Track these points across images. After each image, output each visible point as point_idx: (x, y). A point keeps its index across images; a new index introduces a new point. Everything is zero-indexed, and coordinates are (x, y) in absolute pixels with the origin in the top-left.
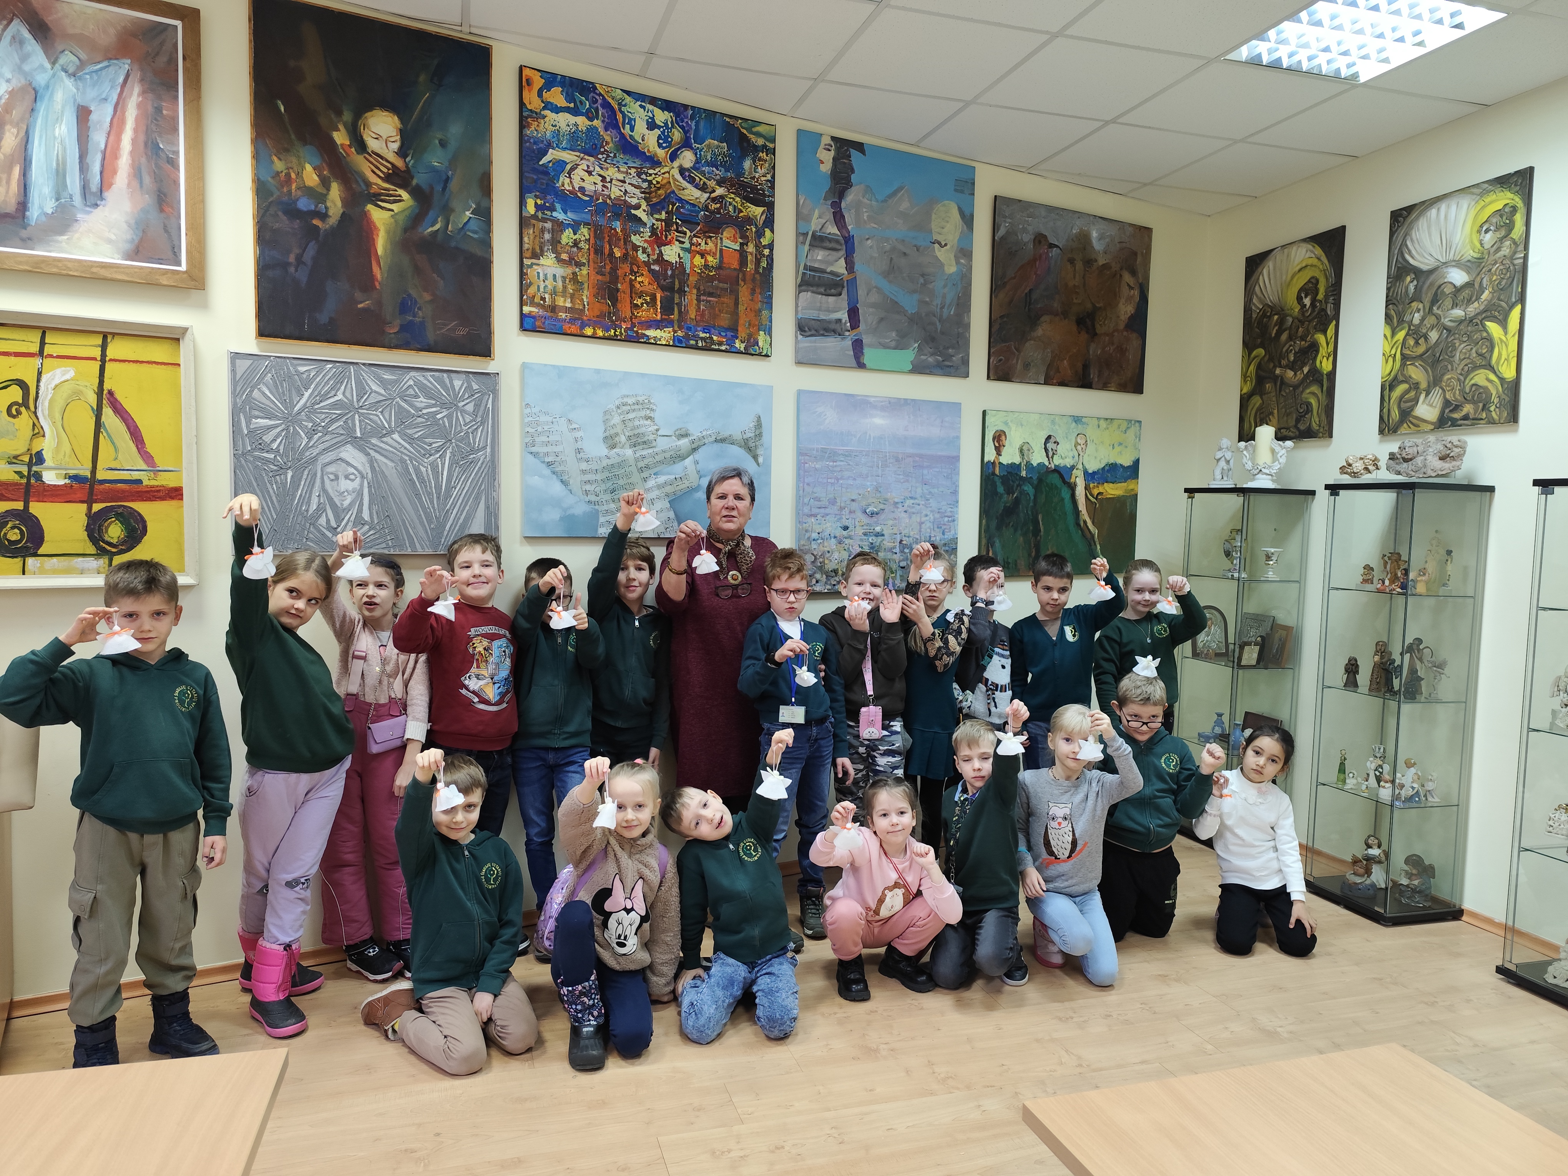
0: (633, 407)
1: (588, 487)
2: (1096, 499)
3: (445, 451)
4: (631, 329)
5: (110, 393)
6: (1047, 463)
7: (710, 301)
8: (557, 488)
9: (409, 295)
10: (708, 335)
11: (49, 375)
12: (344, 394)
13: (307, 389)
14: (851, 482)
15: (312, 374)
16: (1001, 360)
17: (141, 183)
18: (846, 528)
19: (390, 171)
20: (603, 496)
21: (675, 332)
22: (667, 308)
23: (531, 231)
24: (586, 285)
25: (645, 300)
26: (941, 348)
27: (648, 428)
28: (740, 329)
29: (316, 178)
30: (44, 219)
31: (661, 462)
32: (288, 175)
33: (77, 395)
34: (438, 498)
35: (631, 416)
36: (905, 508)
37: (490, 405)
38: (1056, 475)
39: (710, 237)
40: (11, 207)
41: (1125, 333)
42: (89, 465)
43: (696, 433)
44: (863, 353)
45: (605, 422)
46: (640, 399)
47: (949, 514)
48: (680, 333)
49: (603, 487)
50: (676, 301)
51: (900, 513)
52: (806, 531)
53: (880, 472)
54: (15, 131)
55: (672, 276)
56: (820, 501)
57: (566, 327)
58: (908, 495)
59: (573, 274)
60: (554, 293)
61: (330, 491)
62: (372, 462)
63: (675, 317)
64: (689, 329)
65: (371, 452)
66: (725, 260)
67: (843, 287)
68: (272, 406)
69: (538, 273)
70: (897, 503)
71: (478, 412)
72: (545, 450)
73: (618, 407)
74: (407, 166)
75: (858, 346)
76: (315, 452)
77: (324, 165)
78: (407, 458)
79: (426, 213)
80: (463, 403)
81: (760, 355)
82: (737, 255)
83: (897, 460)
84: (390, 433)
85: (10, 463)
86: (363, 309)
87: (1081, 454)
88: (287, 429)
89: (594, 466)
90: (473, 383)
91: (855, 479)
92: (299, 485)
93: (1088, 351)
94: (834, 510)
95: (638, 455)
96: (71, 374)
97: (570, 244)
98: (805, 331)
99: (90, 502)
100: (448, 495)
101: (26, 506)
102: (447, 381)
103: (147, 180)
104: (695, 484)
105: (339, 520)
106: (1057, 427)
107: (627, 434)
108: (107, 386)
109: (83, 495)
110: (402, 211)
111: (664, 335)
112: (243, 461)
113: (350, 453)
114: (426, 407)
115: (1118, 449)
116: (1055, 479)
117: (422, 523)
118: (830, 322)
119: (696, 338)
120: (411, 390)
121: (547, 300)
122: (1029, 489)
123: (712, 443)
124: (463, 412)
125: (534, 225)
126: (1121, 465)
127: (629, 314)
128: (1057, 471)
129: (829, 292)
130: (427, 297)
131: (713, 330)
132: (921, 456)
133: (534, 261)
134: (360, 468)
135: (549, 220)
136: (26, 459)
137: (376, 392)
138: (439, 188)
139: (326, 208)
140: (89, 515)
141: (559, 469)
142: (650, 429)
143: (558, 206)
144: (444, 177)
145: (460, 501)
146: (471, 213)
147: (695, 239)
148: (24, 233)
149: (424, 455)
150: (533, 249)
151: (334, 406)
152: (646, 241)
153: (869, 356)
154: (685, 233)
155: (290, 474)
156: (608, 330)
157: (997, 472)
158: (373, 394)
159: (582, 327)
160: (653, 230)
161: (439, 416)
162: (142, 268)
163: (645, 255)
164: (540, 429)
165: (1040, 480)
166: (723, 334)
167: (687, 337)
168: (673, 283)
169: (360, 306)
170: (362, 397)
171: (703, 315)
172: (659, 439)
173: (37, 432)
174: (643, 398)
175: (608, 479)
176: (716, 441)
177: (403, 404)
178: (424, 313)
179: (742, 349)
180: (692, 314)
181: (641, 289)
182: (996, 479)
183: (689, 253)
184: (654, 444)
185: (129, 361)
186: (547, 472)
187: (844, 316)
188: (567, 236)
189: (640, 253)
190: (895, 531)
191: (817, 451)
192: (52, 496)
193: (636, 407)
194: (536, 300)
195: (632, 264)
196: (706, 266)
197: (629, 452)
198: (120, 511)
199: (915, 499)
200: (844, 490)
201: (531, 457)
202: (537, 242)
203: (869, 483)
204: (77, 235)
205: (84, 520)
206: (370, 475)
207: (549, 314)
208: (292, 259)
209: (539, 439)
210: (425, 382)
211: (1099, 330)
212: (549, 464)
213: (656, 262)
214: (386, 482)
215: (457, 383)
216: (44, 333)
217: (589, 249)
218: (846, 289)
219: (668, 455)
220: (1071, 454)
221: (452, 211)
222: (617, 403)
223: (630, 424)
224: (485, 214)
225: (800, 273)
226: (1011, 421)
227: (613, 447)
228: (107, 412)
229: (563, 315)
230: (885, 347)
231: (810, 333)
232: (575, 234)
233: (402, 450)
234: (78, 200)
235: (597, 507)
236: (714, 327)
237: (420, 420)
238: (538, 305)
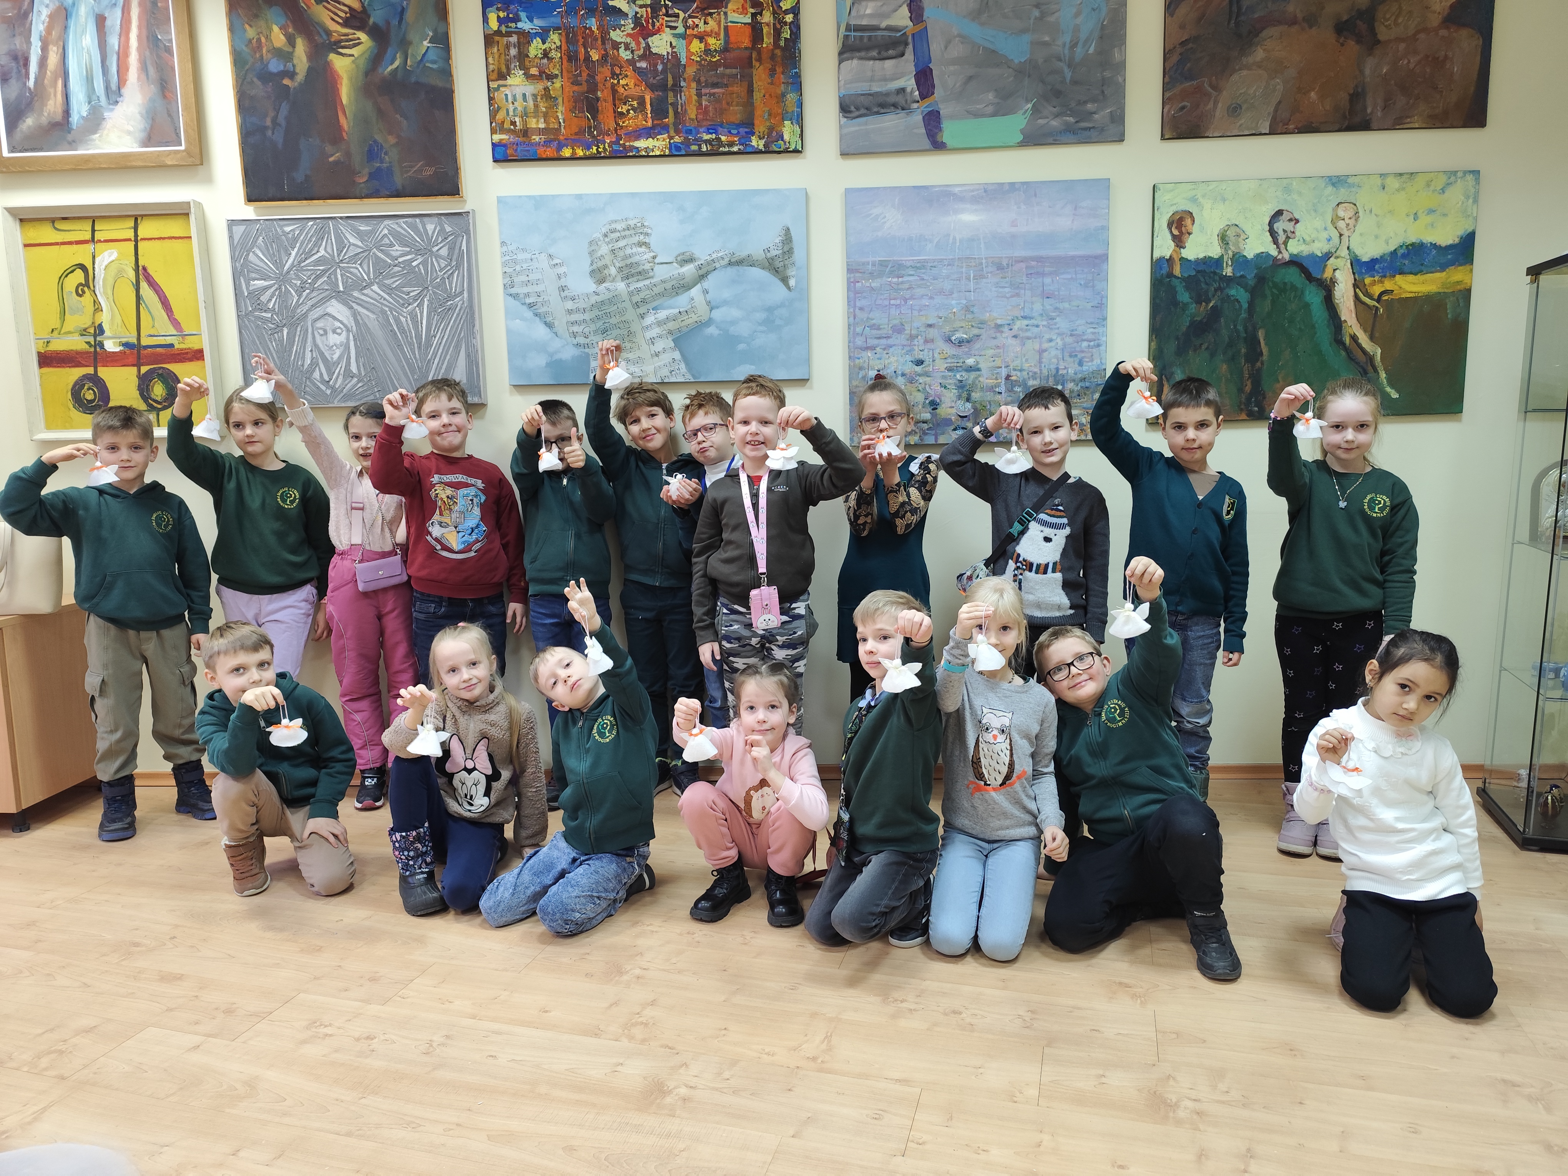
0: (623, 234)
1: (576, 329)
2: (1378, 300)
3: (423, 300)
4: (617, 142)
5: (144, 269)
6: (1274, 252)
7: (714, 94)
8: (541, 332)
9: (375, 141)
10: (714, 136)
11: (100, 257)
12: (325, 249)
13: (293, 249)
14: (926, 302)
15: (297, 233)
16: (1183, 108)
17: (147, 75)
18: (920, 363)
19: (348, 15)
20: (593, 338)
21: (671, 138)
22: (659, 111)
23: (495, 49)
24: (560, 100)
25: (631, 105)
26: (1073, 104)
27: (642, 256)
28: (756, 122)
29: (282, 37)
30: (82, 121)
31: (661, 295)
32: (259, 40)
33: (120, 274)
34: (419, 348)
35: (621, 244)
36: (1014, 332)
37: (464, 247)
38: (1293, 271)
39: (711, 14)
40: (59, 117)
41: (1443, 32)
42: (135, 334)
43: (703, 255)
44: (940, 129)
45: (591, 253)
46: (632, 223)
47: (1091, 337)
48: (677, 139)
49: (593, 327)
50: (671, 100)
51: (1006, 339)
52: (861, 368)
53: (972, 286)
54: (55, 48)
55: (664, 71)
56: (879, 329)
57: (541, 152)
58: (1018, 313)
59: (545, 89)
60: (525, 114)
61: (321, 345)
62: (355, 315)
63: (670, 120)
64: (689, 132)
65: (354, 305)
66: (732, 39)
67: (907, 44)
68: (265, 267)
69: (506, 95)
70: (1001, 326)
71: (452, 255)
72: (525, 290)
73: (606, 236)
74: (363, 6)
75: (933, 121)
76: (305, 308)
77: (288, 22)
78: (387, 309)
79: (385, 52)
80: (437, 248)
81: (786, 151)
82: (748, 30)
83: (1000, 267)
84: (369, 285)
85: (82, 335)
86: (334, 161)
87: (1346, 233)
88: (280, 288)
89: (582, 305)
90: (446, 226)
91: (931, 298)
92: (294, 341)
93: (1362, 72)
94: (901, 339)
95: (632, 288)
96: (115, 255)
97: (540, 56)
98: (850, 112)
99: (138, 365)
100: (429, 345)
101: (96, 371)
102: (420, 226)
103: (152, 71)
104: (705, 318)
105: (331, 373)
106: (1295, 196)
107: (617, 265)
108: (141, 263)
109: (132, 360)
110: (362, 55)
111: (657, 144)
112: (247, 322)
113: (335, 308)
114: (401, 256)
115: (1424, 219)
116: (1293, 276)
117: (406, 374)
118: (887, 94)
119: (699, 141)
120: (386, 239)
121: (518, 124)
122: (1240, 294)
123: (725, 267)
124: (438, 257)
125: (498, 42)
126: (1434, 246)
127: (612, 125)
128: (1295, 262)
129: (884, 54)
130: (392, 140)
131: (720, 129)
132: (1040, 259)
133: (501, 82)
134: (345, 322)
135: (515, 33)
136: (92, 331)
137: (354, 245)
138: (395, 22)
139: (294, 66)
140: (139, 377)
141: (542, 310)
142: (645, 256)
143: (523, 15)
144: (399, 9)
145: (440, 351)
146: (429, 42)
147: (690, 21)
148: (70, 137)
149: (403, 304)
150: (499, 69)
151: (318, 262)
152: (628, 35)
153: (949, 132)
154: (677, 16)
155: (285, 331)
156: (589, 148)
157: (1177, 271)
158: (351, 247)
159: (560, 148)
160: (637, 19)
161: (414, 264)
162: (152, 152)
163: (628, 52)
164: (518, 268)
165: (1261, 279)
166: (734, 132)
167: (687, 143)
168: (666, 79)
169: (331, 159)
170: (342, 251)
171: (706, 112)
172: (657, 268)
173: (98, 309)
174: (635, 221)
175: (598, 318)
176: (730, 264)
177: (380, 254)
178: (391, 157)
179: (761, 147)
180: (692, 113)
181: (626, 93)
182: (1175, 282)
183: (684, 38)
184: (651, 274)
185: (155, 239)
186: (529, 314)
187: (909, 83)
188: (535, 48)
189: (622, 50)
190: (998, 362)
191: (874, 265)
192: (112, 361)
193: (627, 233)
194: (505, 126)
195: (612, 66)
196: (707, 51)
197: (621, 286)
198: (160, 372)
199: (1031, 318)
200: (915, 313)
201: (510, 299)
202: (503, 61)
203: (954, 302)
204: (105, 132)
205: (135, 381)
206: (354, 328)
207: (521, 139)
208: (268, 122)
209: (518, 280)
210: (399, 229)
211: (1383, 33)
212: (531, 306)
213: (642, 57)
214: (370, 334)
215: (430, 227)
216: (94, 221)
217: (561, 58)
218: (911, 46)
219: (668, 286)
220: (1325, 235)
221: (410, 43)
222: (604, 230)
223: (621, 254)
224: (443, 41)
225: (841, 36)
226: (1204, 196)
227: (601, 281)
228: (144, 285)
229: (536, 138)
230: (977, 115)
231: (857, 113)
232: (544, 43)
233: (382, 301)
234: (103, 99)
235: (587, 350)
236: (721, 126)
237: (397, 269)
238: (509, 131)
